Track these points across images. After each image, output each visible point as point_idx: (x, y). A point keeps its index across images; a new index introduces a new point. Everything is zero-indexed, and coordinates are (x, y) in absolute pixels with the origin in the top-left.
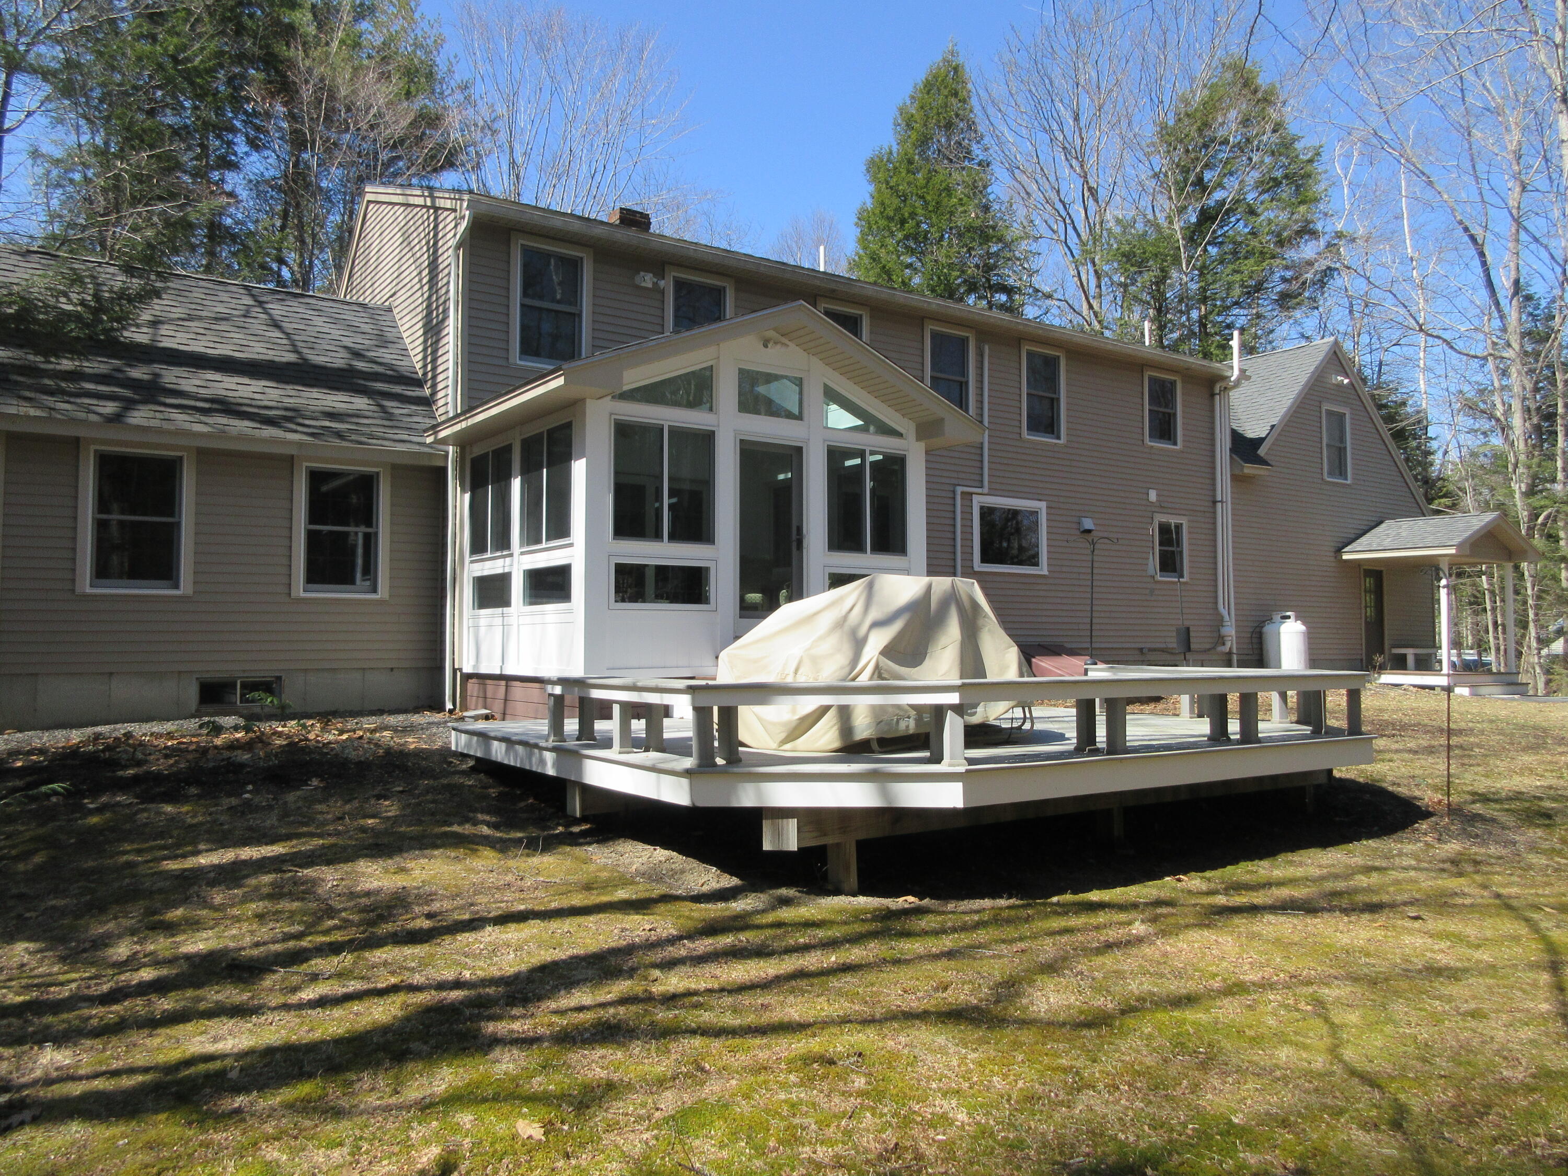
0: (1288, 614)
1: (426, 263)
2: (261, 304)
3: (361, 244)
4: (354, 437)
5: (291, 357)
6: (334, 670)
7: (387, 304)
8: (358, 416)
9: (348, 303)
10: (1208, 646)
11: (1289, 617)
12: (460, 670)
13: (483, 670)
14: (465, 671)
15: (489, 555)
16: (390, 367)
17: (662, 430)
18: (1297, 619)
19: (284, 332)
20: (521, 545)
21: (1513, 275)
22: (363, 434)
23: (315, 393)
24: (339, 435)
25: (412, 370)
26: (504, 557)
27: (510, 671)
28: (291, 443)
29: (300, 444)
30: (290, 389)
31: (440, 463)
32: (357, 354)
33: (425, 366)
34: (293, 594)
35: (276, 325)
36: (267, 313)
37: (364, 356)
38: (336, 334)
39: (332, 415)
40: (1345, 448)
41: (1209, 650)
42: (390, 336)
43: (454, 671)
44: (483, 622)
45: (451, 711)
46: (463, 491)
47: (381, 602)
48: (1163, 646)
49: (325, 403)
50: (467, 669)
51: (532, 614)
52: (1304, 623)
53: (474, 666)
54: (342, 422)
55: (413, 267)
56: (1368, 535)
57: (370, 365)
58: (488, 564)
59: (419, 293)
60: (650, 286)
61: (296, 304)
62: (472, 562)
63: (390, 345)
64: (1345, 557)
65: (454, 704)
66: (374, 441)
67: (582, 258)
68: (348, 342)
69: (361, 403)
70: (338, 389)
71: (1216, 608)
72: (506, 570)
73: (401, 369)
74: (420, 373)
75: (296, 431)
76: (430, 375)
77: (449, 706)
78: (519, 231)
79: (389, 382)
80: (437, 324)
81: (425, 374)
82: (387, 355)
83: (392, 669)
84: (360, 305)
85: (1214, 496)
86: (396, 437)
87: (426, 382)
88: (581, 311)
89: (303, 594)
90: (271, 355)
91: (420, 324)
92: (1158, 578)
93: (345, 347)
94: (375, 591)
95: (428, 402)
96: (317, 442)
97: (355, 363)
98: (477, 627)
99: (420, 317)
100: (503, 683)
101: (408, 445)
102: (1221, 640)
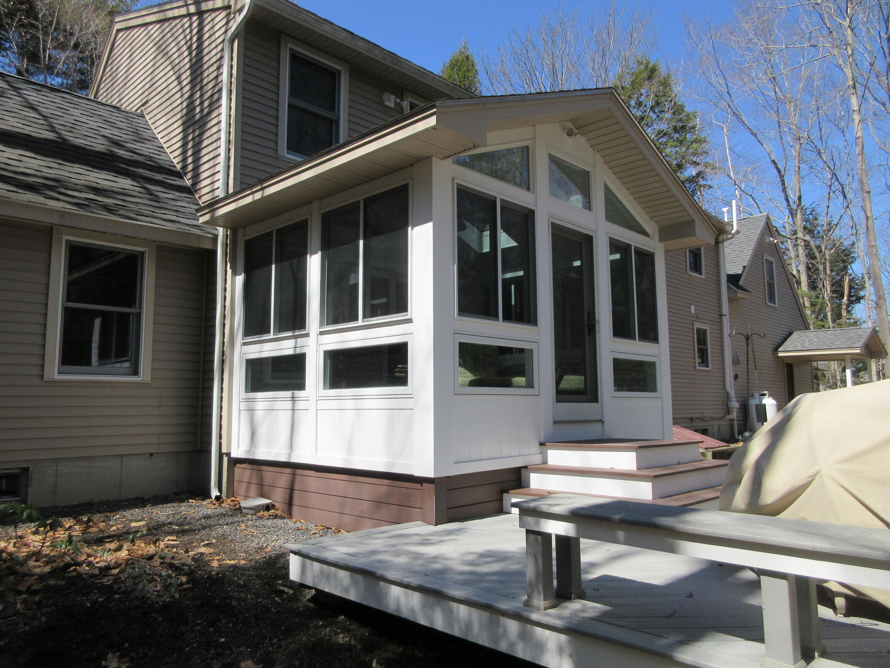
0: (765, 392)
1: (188, 66)
2: (16, 89)
3: (108, 69)
4: (121, 212)
5: (50, 136)
6: (89, 458)
7: (139, 111)
8: (124, 194)
9: (103, 104)
10: (721, 415)
11: (765, 395)
12: (228, 454)
13: (261, 455)
14: (234, 455)
15: (271, 336)
16: (150, 158)
17: (495, 202)
18: (770, 395)
19: (40, 114)
20: (321, 325)
21: (797, 195)
22: (131, 211)
23: (77, 168)
24: (107, 208)
25: (170, 164)
26: (296, 337)
27: (298, 458)
28: (52, 211)
29: (63, 214)
30: (49, 162)
31: (208, 246)
32: (117, 144)
33: (185, 160)
34: (46, 377)
35: (33, 108)
36: (22, 97)
37: (122, 146)
38: (93, 125)
39: (96, 190)
40: (774, 284)
41: (722, 417)
42: (146, 134)
43: (221, 455)
44: (260, 405)
45: (218, 498)
46: (235, 273)
47: (143, 385)
48: (701, 416)
49: (88, 178)
50: (236, 454)
51: (338, 398)
52: (774, 398)
53: (248, 452)
54: (108, 197)
55: (171, 73)
56: (788, 340)
57: (130, 154)
58: (268, 346)
59: (179, 95)
60: (392, 105)
61: (53, 96)
62: (245, 344)
63: (146, 142)
64: (780, 355)
65: (220, 490)
66: (144, 218)
67: (339, 72)
68: (107, 133)
69: (125, 183)
70: (102, 169)
71: (725, 388)
72: (298, 351)
73: (159, 161)
74: (179, 167)
75: (58, 200)
76: (190, 167)
77: (215, 493)
78: (288, 35)
79: (150, 170)
80: (201, 118)
81: (184, 167)
82: (145, 149)
83: (151, 454)
84: (114, 107)
85: (720, 311)
86: (164, 216)
87: (185, 174)
88: (339, 118)
89: (57, 377)
90: (27, 130)
91: (180, 122)
92: (698, 368)
93: (104, 136)
94: (136, 373)
95: (190, 191)
96: (82, 212)
97: (115, 150)
98: (251, 411)
99: (179, 116)
100: (287, 470)
101: (179, 226)
102: (728, 411)
